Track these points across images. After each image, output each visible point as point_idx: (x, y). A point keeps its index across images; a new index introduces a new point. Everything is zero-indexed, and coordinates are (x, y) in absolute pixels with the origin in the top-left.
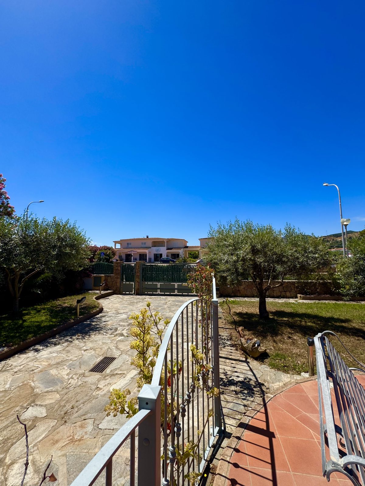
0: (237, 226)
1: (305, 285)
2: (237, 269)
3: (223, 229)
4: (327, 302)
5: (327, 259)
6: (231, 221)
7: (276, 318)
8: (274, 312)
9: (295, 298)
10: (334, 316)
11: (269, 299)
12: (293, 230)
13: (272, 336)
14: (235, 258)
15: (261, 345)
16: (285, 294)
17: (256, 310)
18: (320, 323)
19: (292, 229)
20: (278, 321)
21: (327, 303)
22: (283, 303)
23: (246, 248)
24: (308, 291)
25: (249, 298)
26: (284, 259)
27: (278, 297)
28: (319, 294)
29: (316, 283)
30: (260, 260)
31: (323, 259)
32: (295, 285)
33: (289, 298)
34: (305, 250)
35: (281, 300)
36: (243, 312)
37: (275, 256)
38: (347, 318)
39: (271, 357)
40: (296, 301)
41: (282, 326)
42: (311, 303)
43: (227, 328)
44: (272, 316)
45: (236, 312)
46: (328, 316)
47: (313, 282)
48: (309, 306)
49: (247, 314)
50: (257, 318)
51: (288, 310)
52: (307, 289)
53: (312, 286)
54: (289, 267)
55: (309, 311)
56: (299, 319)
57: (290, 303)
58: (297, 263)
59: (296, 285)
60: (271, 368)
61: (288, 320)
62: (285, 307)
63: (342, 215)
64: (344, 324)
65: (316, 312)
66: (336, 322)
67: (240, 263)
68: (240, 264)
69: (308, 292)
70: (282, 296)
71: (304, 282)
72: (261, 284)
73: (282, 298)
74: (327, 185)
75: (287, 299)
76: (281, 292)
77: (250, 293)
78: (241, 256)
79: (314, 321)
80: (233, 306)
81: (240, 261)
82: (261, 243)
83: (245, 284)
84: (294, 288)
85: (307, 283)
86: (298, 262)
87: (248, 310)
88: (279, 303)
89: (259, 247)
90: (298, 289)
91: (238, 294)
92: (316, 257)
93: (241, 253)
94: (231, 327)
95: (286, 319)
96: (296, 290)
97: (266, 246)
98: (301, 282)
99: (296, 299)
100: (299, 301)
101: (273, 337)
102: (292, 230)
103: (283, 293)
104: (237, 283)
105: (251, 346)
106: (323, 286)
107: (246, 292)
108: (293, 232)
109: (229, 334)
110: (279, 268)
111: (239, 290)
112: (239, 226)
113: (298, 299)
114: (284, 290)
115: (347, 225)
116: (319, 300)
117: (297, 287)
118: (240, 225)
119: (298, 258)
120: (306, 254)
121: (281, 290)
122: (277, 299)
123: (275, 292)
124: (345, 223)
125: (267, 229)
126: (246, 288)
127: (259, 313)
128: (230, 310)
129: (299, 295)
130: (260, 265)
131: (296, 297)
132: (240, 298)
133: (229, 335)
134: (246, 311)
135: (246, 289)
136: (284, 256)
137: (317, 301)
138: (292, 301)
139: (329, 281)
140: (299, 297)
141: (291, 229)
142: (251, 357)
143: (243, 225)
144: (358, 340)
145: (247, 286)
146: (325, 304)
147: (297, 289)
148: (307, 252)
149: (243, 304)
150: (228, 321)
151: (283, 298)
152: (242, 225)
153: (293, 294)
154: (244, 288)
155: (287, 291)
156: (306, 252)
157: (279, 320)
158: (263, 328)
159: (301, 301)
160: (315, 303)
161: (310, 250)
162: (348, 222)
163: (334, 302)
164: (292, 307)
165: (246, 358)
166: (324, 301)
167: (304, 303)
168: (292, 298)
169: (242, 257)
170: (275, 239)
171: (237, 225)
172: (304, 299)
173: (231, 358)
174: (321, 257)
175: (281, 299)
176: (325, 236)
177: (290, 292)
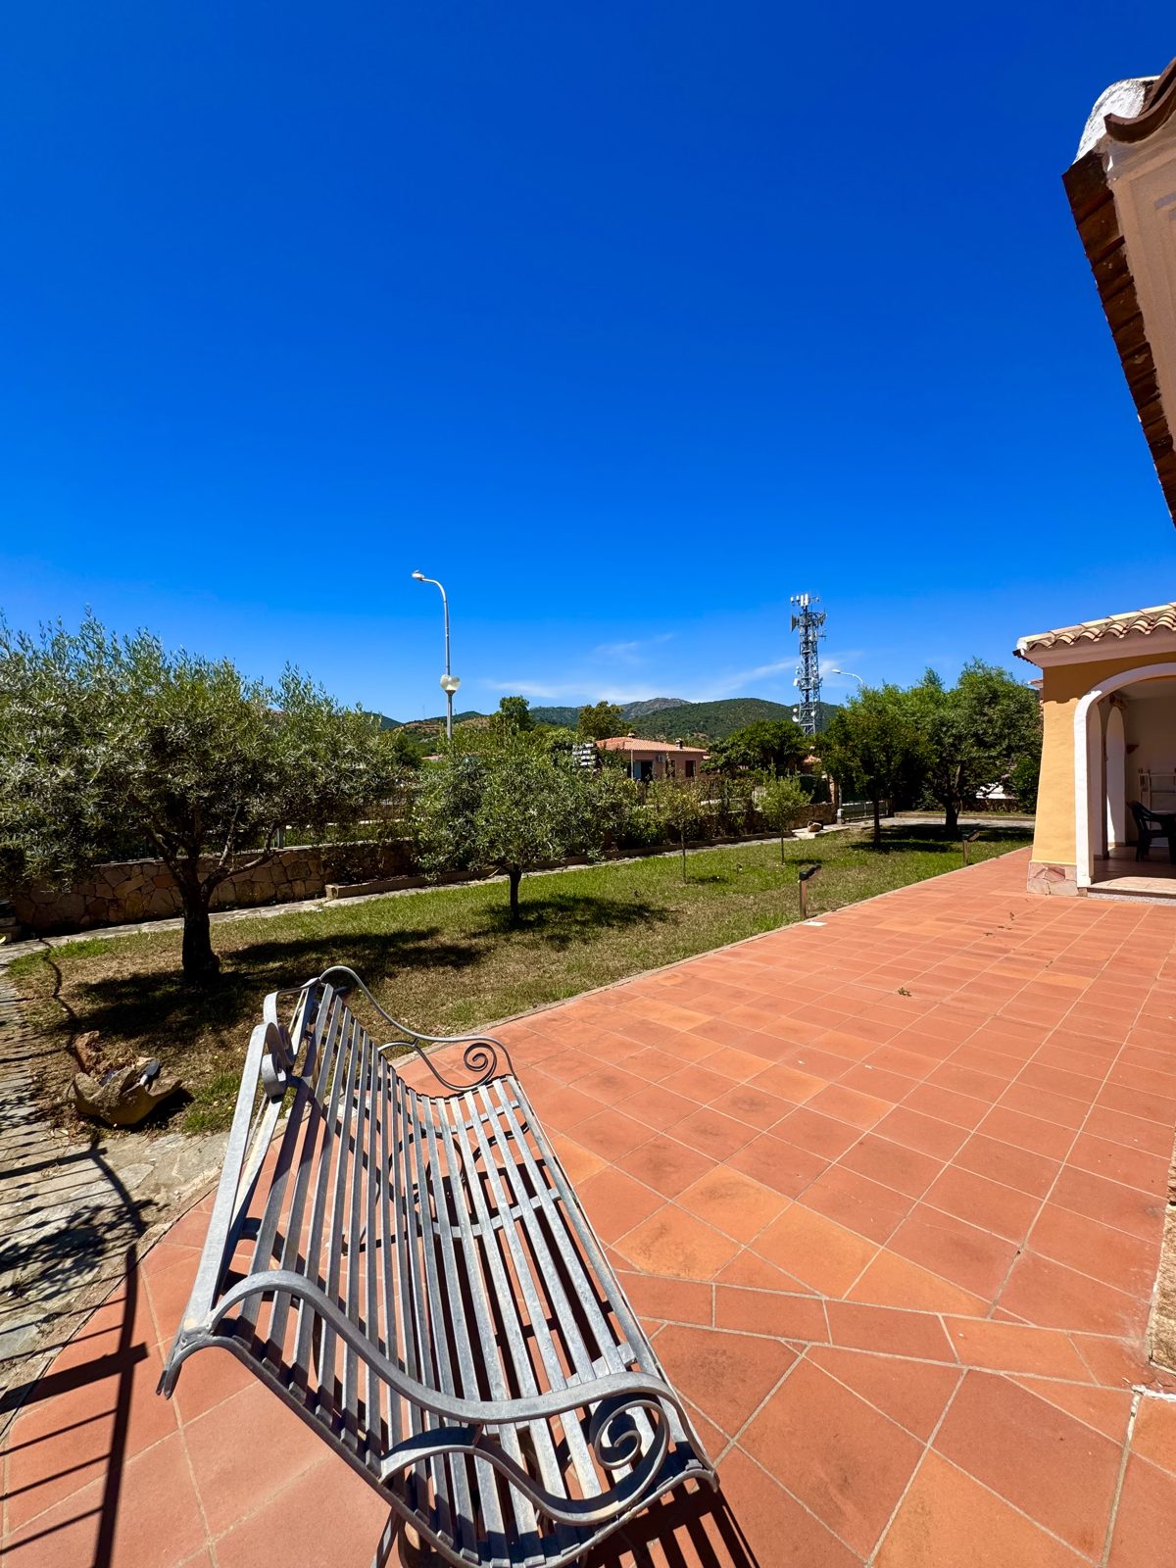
0: (91, 647)
1: (349, 857)
2: (77, 817)
3: (21, 652)
4: (397, 894)
5: (387, 777)
6: (60, 623)
7: (244, 968)
8: (244, 951)
9: (319, 897)
10: (405, 926)
11: (235, 912)
12: (305, 687)
13: (216, 1031)
14: (65, 772)
15: (164, 1072)
16: (288, 890)
17: (172, 960)
18: (369, 954)
19: (302, 683)
20: (249, 977)
21: (397, 897)
22: (278, 917)
23: (120, 734)
24: (355, 870)
25: (159, 922)
26: (271, 777)
27: (267, 902)
28: (384, 875)
29: (376, 845)
30: (184, 779)
31: (379, 777)
32: (319, 858)
33: (299, 901)
34: (335, 750)
35: (277, 909)
36: (118, 976)
37: (237, 768)
38: (434, 925)
39: (197, 1101)
40: (320, 906)
41: (259, 988)
42: (359, 905)
43: (27, 1055)
44: (232, 965)
45: (86, 984)
46: (392, 931)
47: (369, 845)
48: (353, 914)
49: (136, 979)
50: (175, 983)
51: (286, 936)
52: (353, 866)
53: (366, 857)
54: (291, 803)
55: (350, 928)
56: (314, 956)
57: (299, 914)
58: (310, 789)
59: (324, 858)
60: (189, 1137)
61: (281, 967)
62: (282, 928)
63: (449, 667)
64: (423, 944)
65: (366, 926)
66: (406, 941)
67: (95, 791)
68: (90, 797)
69: (354, 874)
70: (279, 896)
71: (344, 847)
72: (192, 864)
73: (278, 903)
74: (421, 579)
75: (296, 904)
76: (276, 885)
77: (164, 904)
78: (99, 764)
79: (355, 953)
80: (79, 962)
81: (92, 786)
82: (188, 721)
83: (142, 873)
84: (318, 866)
85: (354, 848)
86: (315, 787)
87: (142, 964)
88: (265, 920)
89: (179, 733)
90: (329, 870)
91: (112, 915)
92: (360, 770)
93: (99, 755)
94: (48, 1047)
95: (277, 964)
96: (322, 873)
97: (208, 730)
98: (338, 847)
99: (323, 900)
100: (327, 905)
101: (221, 1031)
102: (302, 686)
103: (284, 888)
104: (74, 871)
105: (117, 1090)
106: (392, 853)
107: (149, 902)
108: (305, 693)
109: (31, 1077)
110: (256, 806)
111: (115, 901)
112: (100, 646)
113: (327, 899)
114: (287, 876)
115: (454, 691)
116: (381, 892)
117: (326, 865)
118: (107, 643)
119: (313, 775)
120: (336, 763)
121: (275, 879)
122: (262, 909)
123: (257, 888)
124: (450, 688)
125: (217, 673)
126: (150, 888)
127: (182, 968)
128: (59, 982)
129: (331, 886)
130: (183, 795)
131: (322, 894)
132: (121, 928)
133: (30, 1081)
134: (133, 969)
135: (144, 891)
136: (269, 768)
137: (374, 897)
138: (308, 906)
139: (407, 839)
140: (329, 893)
141: (300, 683)
142: (115, 1129)
143: (121, 646)
144: (444, 973)
145: (152, 879)
146: (393, 900)
147: (325, 870)
148: (338, 756)
149: (127, 948)
150: (36, 1025)
151: (284, 901)
152: (115, 649)
153: (312, 885)
154: (139, 889)
155: (295, 880)
156: (335, 755)
157: (253, 974)
158: (190, 1012)
159: (333, 903)
160: (368, 902)
161: (346, 751)
162: (455, 686)
163: (412, 892)
164: (303, 925)
165: (96, 1140)
166: (392, 893)
167: (340, 906)
168: (311, 897)
169: (101, 769)
170: (244, 711)
171: (91, 644)
172: (342, 895)
173: (20, 1166)
174: (373, 772)
175: (277, 906)
176: (420, 722)
177: (304, 881)
